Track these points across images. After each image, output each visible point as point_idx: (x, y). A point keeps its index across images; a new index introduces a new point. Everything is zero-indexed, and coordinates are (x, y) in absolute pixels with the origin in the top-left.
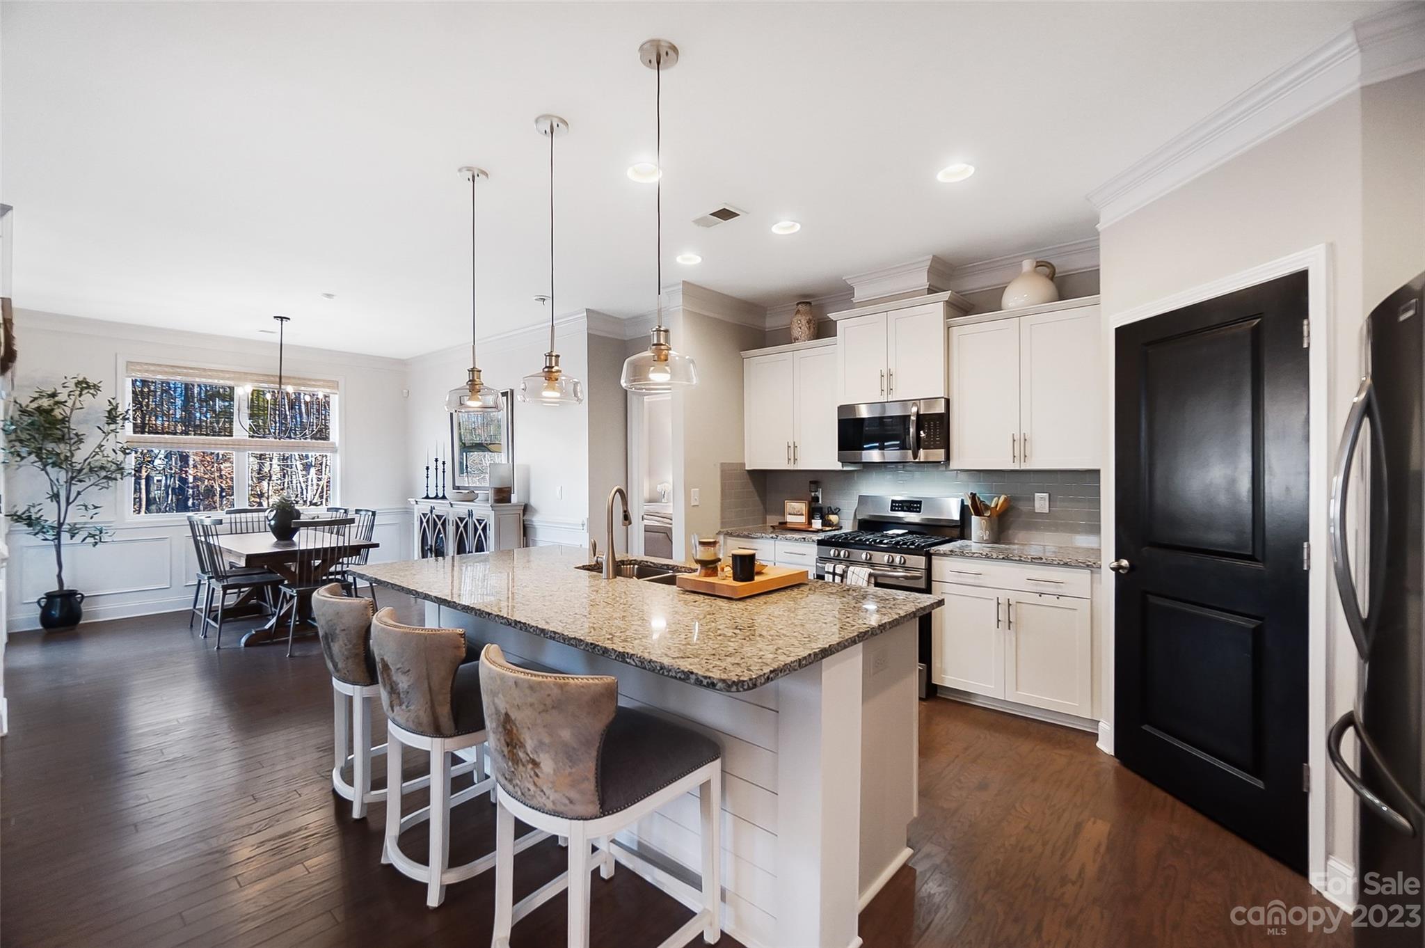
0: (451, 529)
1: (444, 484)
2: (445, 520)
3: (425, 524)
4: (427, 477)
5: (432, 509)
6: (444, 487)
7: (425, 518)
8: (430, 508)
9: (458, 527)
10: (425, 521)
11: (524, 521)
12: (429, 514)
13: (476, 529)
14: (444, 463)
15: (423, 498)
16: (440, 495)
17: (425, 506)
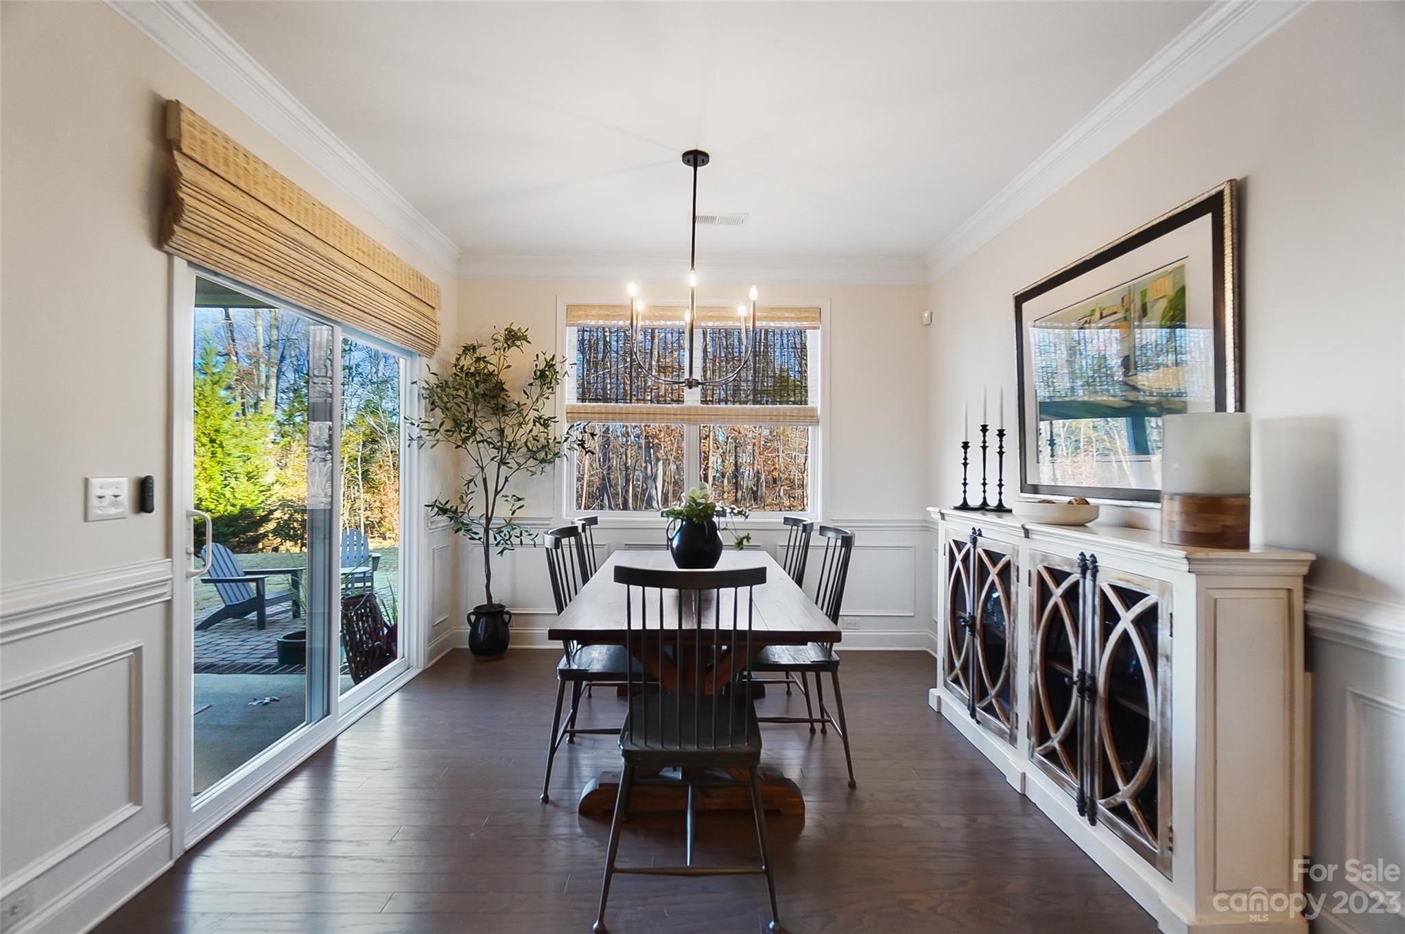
0: (1024, 594)
1: (1001, 480)
2: (1008, 565)
3: (958, 564)
4: (965, 464)
5: (976, 535)
6: (1000, 486)
7: (960, 551)
8: (971, 532)
9: (1044, 594)
10: (959, 557)
11: (1306, 616)
12: (969, 545)
13: (1109, 617)
14: (1001, 434)
15: (956, 508)
16: (993, 502)
17: (959, 527)
